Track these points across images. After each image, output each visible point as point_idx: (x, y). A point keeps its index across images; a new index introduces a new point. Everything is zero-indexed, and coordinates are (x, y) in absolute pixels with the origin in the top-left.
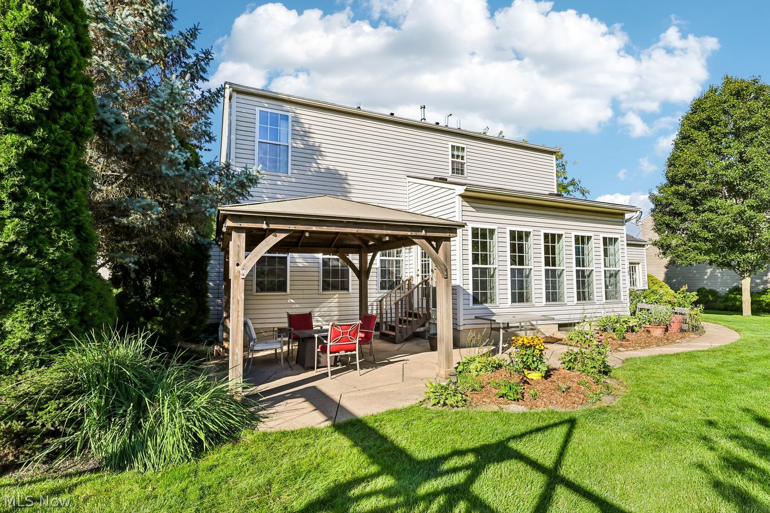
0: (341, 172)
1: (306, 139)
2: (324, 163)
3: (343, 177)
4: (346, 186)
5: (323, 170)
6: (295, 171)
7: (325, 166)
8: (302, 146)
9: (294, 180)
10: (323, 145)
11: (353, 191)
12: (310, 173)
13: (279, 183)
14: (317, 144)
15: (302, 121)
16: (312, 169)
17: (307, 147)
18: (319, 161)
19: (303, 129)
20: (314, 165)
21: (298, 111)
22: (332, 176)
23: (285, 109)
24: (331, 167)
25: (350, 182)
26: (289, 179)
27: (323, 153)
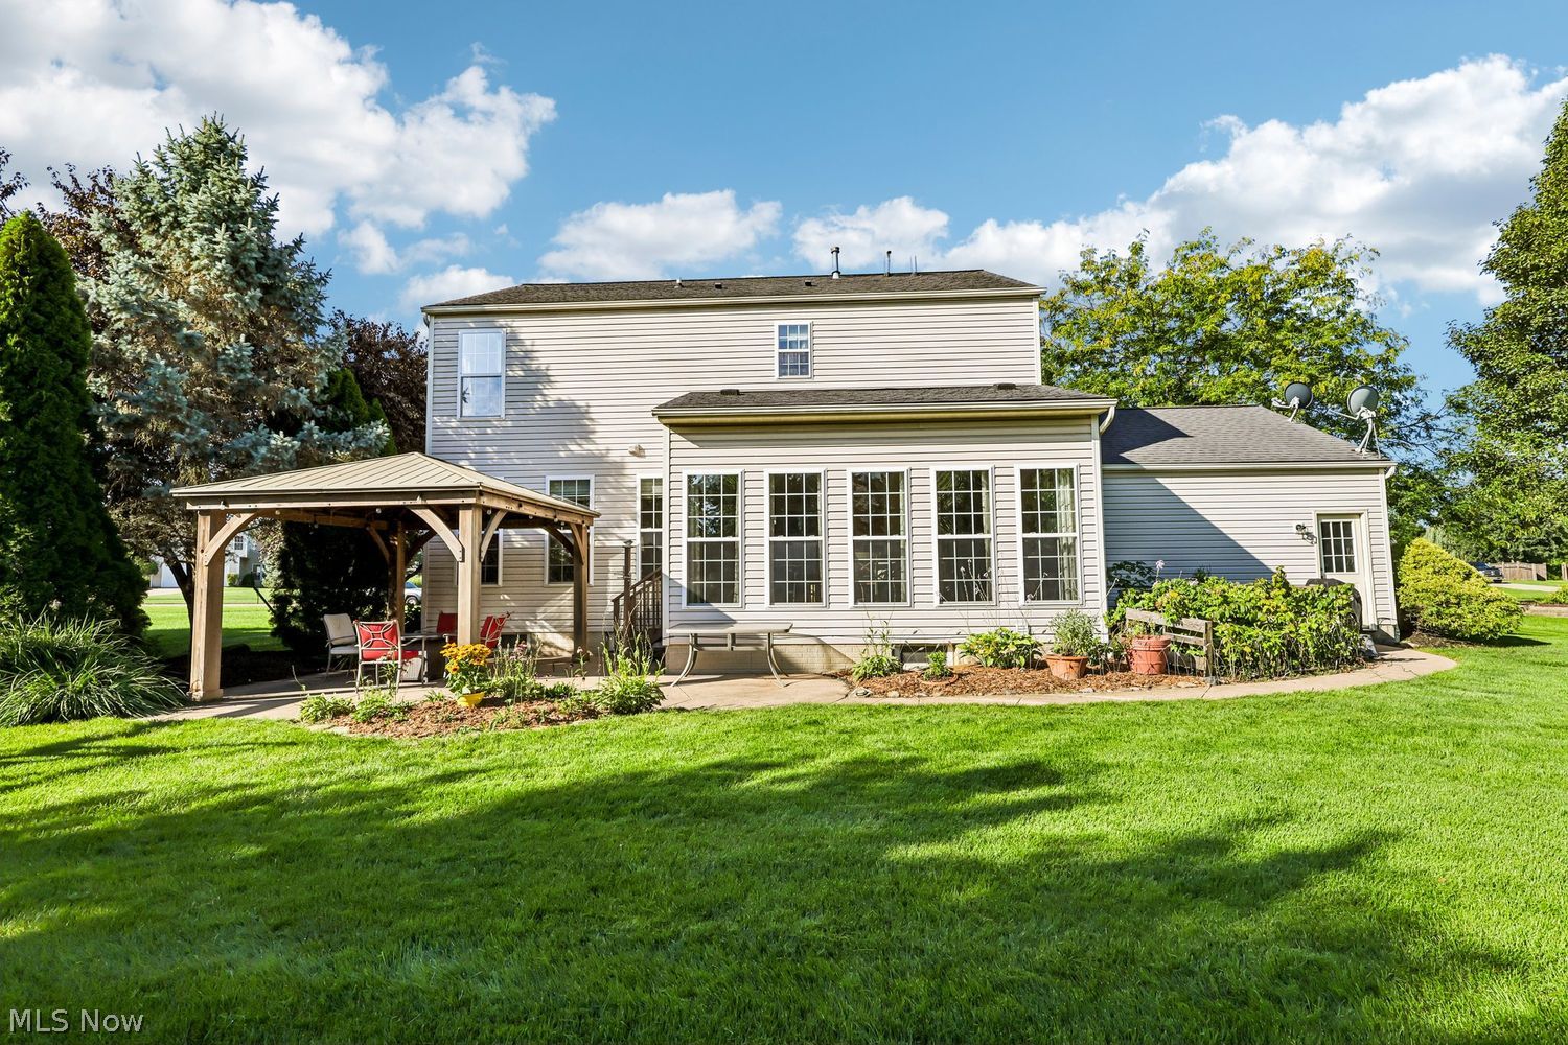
0: (578, 403)
1: (527, 361)
2: (553, 394)
3: (583, 410)
4: (587, 422)
5: (551, 404)
6: (512, 411)
7: (555, 398)
8: (521, 373)
9: (510, 424)
10: (552, 366)
11: (597, 428)
12: (532, 411)
13: (489, 431)
14: (543, 367)
15: (522, 336)
16: (536, 405)
17: (529, 373)
18: (545, 392)
19: (523, 349)
20: (539, 398)
21: (515, 324)
22: (565, 410)
23: (497, 324)
24: (564, 398)
25: (593, 416)
26: (503, 424)
27: (552, 379)
